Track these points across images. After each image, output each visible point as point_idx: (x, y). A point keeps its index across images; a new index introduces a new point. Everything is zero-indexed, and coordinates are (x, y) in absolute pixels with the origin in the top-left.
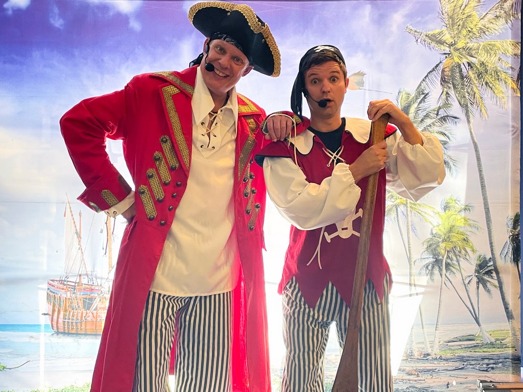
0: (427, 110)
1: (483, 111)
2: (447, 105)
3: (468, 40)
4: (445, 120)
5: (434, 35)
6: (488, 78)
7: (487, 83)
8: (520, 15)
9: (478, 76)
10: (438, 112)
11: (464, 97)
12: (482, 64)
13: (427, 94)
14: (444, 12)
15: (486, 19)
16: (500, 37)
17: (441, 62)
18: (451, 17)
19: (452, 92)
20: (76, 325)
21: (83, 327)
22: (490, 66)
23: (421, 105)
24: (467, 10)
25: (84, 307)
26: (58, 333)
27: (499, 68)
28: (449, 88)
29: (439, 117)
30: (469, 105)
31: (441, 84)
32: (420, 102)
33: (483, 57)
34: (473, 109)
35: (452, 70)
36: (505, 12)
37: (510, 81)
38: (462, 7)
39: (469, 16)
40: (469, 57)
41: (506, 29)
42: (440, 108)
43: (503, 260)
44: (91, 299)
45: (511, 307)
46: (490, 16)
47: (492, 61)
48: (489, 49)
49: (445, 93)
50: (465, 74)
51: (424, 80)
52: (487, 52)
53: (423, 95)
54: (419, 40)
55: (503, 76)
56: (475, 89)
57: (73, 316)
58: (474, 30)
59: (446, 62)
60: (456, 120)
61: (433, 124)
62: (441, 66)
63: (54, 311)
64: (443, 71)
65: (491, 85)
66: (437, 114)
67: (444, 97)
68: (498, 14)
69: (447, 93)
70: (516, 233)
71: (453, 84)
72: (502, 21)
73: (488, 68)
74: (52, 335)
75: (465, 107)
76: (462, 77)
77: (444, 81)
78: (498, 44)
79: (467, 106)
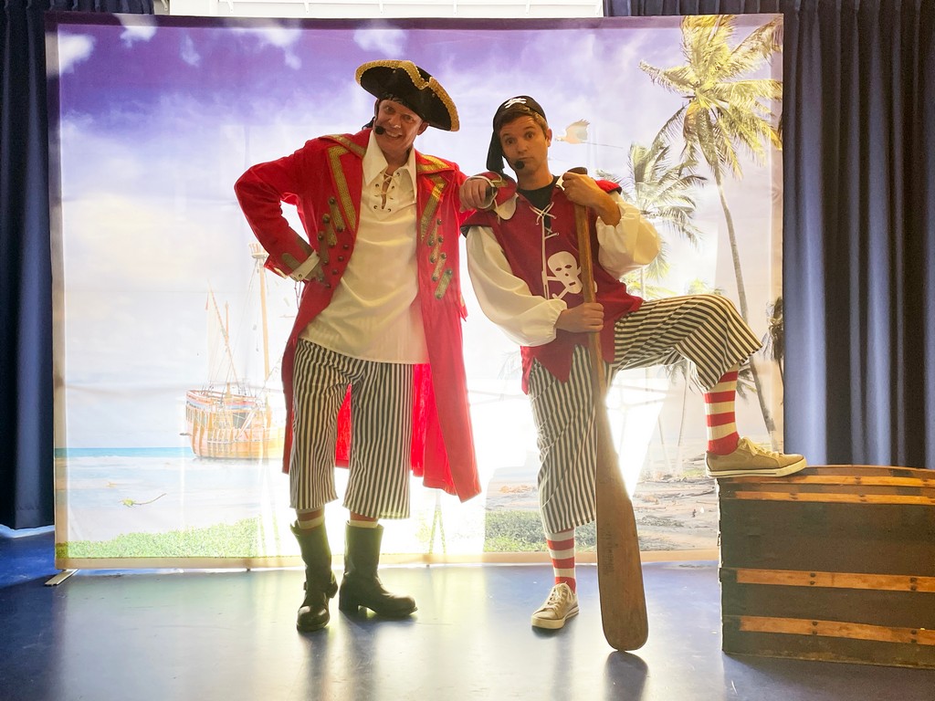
0: (668, 169)
1: (737, 169)
2: (691, 162)
3: (717, 80)
4: (689, 181)
5: (674, 74)
6: (742, 128)
7: (741, 134)
8: (781, 47)
9: (730, 125)
10: (680, 171)
11: (713, 152)
12: (735, 110)
13: (667, 148)
14: (687, 44)
15: (739, 53)
16: (756, 75)
17: (683, 108)
18: (696, 51)
19: (698, 146)
20: (225, 448)
21: (234, 450)
22: (745, 113)
23: (659, 163)
24: (716, 41)
25: (235, 425)
26: (201, 457)
27: (756, 115)
28: (695, 140)
29: (682, 178)
30: (719, 162)
31: (684, 136)
32: (658, 159)
33: (736, 101)
34: (724, 167)
35: (698, 118)
36: (764, 44)
37: (769, 131)
38: (710, 38)
39: (719, 49)
40: (718, 101)
41: (764, 66)
42: (682, 166)
43: (762, 357)
44: (244, 415)
45: (771, 416)
46: (745, 49)
47: (747, 106)
48: (744, 91)
49: (689, 147)
50: (713, 123)
51: (662, 131)
52: (741, 94)
53: (661, 150)
54: (656, 80)
55: (761, 125)
56: (726, 142)
57: (220, 436)
58: (725, 66)
59: (690, 108)
60: (703, 181)
61: (675, 186)
62: (684, 113)
63: (195, 430)
64: (686, 119)
65: (746, 137)
66: (680, 175)
67: (688, 151)
68: (755, 45)
69: (692, 147)
70: (778, 323)
71: (699, 136)
72: (759, 55)
73: (743, 115)
74: (195, 460)
75: (714, 164)
76: (710, 127)
77: (687, 131)
78: (755, 84)
79: (716, 163)
